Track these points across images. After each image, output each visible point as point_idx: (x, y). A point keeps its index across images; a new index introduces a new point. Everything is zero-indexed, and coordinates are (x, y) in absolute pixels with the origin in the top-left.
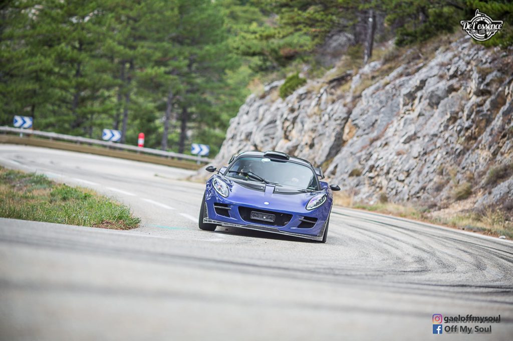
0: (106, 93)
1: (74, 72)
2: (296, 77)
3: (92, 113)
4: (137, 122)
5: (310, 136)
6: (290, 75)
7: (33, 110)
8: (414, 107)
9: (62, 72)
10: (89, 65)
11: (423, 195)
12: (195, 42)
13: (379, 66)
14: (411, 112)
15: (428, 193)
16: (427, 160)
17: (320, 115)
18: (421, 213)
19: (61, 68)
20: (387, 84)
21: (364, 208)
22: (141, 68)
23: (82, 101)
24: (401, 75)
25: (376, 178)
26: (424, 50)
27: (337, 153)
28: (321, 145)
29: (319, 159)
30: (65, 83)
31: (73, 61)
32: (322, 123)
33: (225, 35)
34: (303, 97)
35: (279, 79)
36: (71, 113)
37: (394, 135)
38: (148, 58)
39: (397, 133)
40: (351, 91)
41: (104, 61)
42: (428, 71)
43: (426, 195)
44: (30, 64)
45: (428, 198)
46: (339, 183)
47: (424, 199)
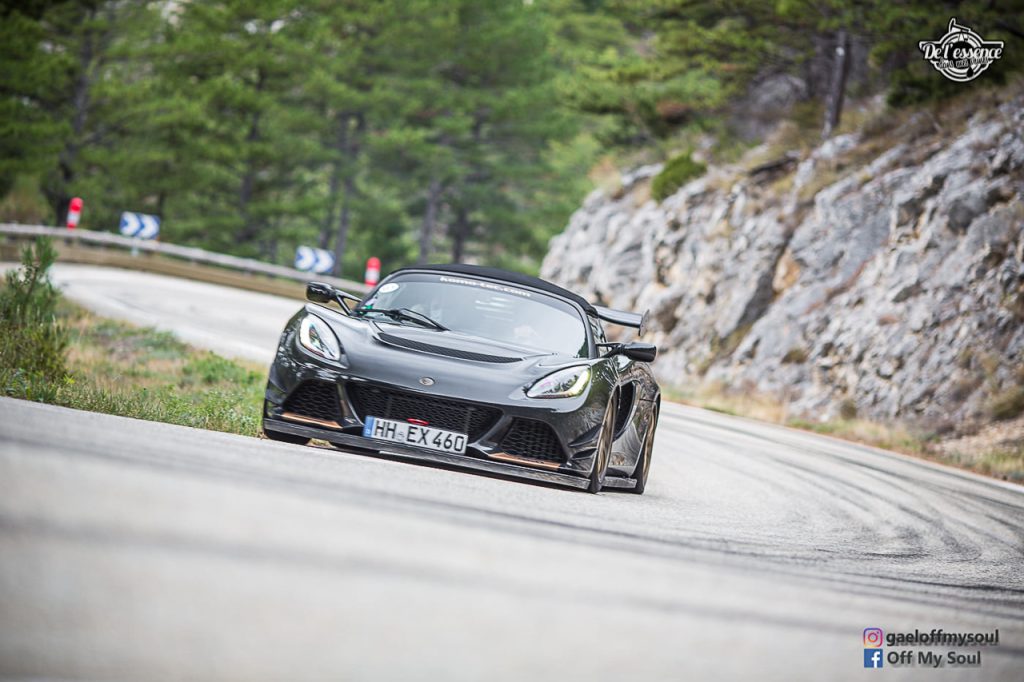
0: (308, 176)
1: (245, 131)
2: (686, 160)
3: (278, 213)
4: (366, 236)
5: (708, 280)
6: (674, 155)
7: (161, 202)
8: (919, 229)
9: (223, 129)
10: (276, 119)
11: (928, 408)
12: (488, 81)
13: (852, 145)
14: (913, 240)
15: (938, 403)
16: (940, 337)
17: (729, 237)
18: (922, 442)
19: (222, 120)
20: (866, 181)
21: (807, 428)
22: (380, 129)
23: (260, 189)
24: (895, 165)
25: (836, 369)
26: (944, 117)
27: (760, 314)
28: (729, 298)
29: (724, 325)
30: (227, 151)
31: (245, 109)
32: (733, 253)
33: (550, 69)
34: (699, 199)
35: (652, 162)
36: (235, 211)
37: (876, 284)
38: (394, 109)
39: (883, 281)
40: (795, 192)
41: (305, 114)
42: (950, 158)
43: (934, 407)
44: (159, 112)
45: (937, 414)
46: (761, 376)
47: (929, 415)
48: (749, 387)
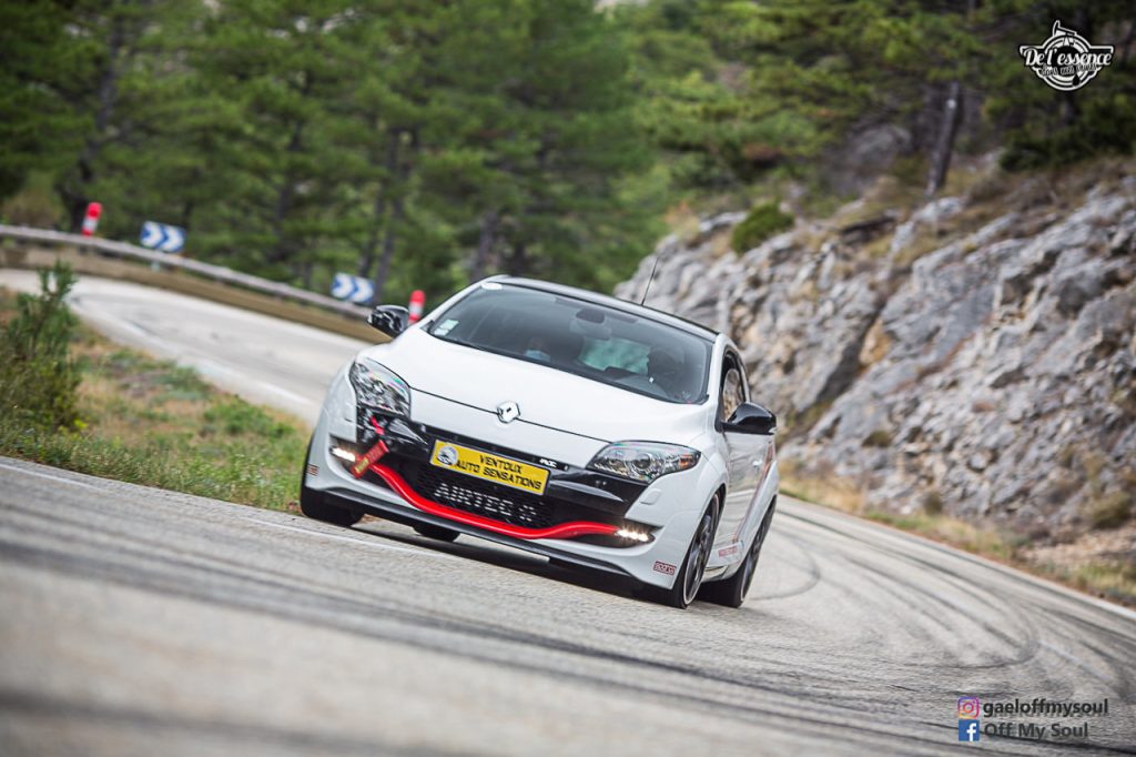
1: (286, 140)
2: (772, 210)
3: (316, 233)
4: (411, 265)
5: (788, 346)
6: (760, 203)
7: (187, 212)
8: (1025, 308)
9: (263, 136)
10: (322, 129)
11: (1022, 508)
12: (558, 102)
13: (957, 209)
14: (1017, 320)
15: (1034, 504)
16: (1041, 430)
17: (814, 300)
18: (1012, 547)
19: (260, 126)
20: (971, 251)
21: (887, 522)
22: (435, 147)
23: (298, 204)
24: (1003, 235)
25: (922, 457)
26: (1061, 185)
27: (844, 388)
28: (810, 369)
29: (803, 398)
30: (264, 160)
31: (287, 116)
32: (818, 318)
33: (628, 94)
34: (783, 255)
35: (733, 209)
36: (269, 228)
37: (974, 366)
38: (452, 126)
39: (982, 363)
40: (891, 256)
41: (354, 123)
42: (1065, 233)
43: (1028, 508)
44: (192, 111)
45: (1032, 516)
46: (840, 458)
47: (1022, 516)
48: (825, 470)
